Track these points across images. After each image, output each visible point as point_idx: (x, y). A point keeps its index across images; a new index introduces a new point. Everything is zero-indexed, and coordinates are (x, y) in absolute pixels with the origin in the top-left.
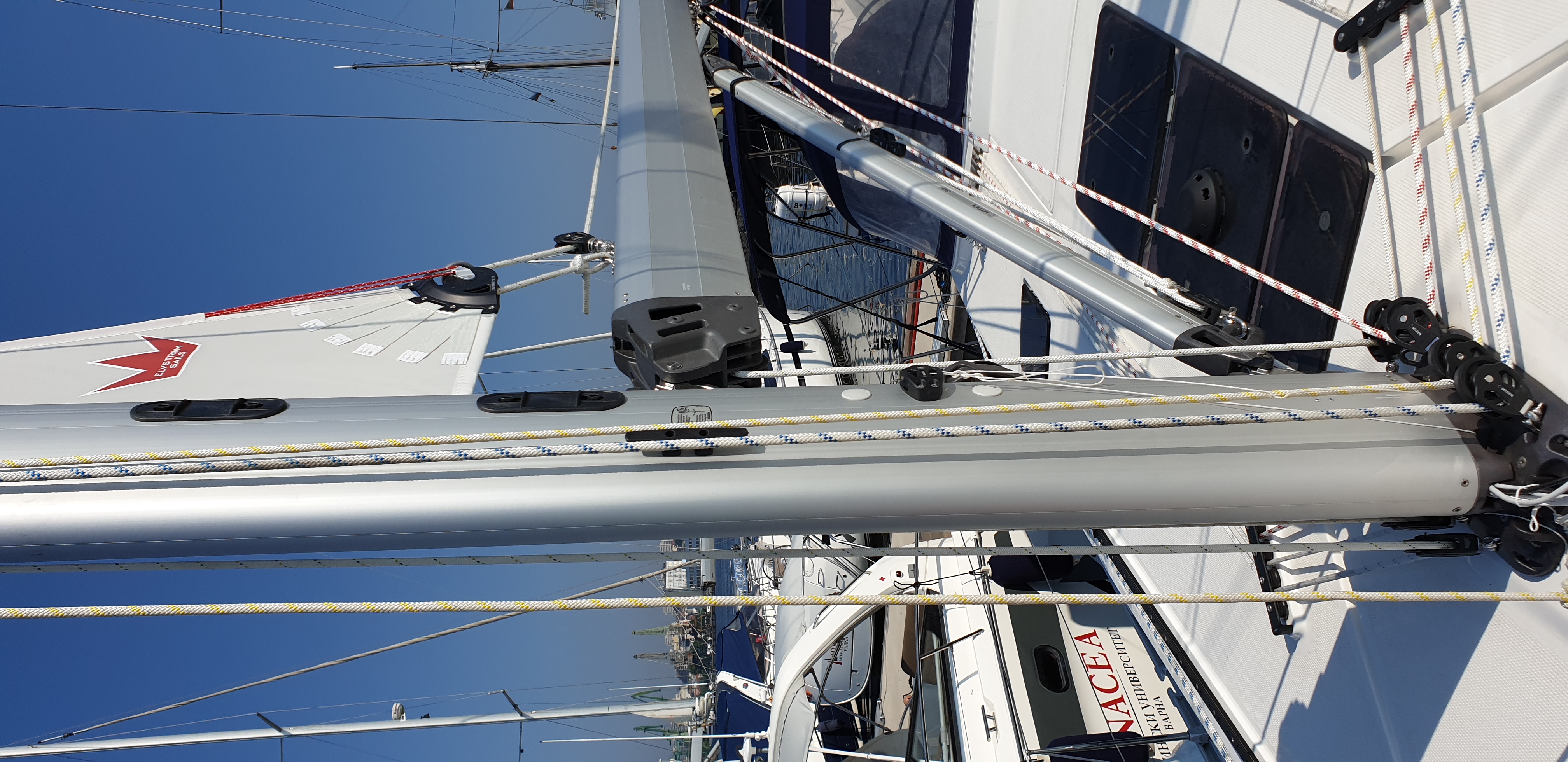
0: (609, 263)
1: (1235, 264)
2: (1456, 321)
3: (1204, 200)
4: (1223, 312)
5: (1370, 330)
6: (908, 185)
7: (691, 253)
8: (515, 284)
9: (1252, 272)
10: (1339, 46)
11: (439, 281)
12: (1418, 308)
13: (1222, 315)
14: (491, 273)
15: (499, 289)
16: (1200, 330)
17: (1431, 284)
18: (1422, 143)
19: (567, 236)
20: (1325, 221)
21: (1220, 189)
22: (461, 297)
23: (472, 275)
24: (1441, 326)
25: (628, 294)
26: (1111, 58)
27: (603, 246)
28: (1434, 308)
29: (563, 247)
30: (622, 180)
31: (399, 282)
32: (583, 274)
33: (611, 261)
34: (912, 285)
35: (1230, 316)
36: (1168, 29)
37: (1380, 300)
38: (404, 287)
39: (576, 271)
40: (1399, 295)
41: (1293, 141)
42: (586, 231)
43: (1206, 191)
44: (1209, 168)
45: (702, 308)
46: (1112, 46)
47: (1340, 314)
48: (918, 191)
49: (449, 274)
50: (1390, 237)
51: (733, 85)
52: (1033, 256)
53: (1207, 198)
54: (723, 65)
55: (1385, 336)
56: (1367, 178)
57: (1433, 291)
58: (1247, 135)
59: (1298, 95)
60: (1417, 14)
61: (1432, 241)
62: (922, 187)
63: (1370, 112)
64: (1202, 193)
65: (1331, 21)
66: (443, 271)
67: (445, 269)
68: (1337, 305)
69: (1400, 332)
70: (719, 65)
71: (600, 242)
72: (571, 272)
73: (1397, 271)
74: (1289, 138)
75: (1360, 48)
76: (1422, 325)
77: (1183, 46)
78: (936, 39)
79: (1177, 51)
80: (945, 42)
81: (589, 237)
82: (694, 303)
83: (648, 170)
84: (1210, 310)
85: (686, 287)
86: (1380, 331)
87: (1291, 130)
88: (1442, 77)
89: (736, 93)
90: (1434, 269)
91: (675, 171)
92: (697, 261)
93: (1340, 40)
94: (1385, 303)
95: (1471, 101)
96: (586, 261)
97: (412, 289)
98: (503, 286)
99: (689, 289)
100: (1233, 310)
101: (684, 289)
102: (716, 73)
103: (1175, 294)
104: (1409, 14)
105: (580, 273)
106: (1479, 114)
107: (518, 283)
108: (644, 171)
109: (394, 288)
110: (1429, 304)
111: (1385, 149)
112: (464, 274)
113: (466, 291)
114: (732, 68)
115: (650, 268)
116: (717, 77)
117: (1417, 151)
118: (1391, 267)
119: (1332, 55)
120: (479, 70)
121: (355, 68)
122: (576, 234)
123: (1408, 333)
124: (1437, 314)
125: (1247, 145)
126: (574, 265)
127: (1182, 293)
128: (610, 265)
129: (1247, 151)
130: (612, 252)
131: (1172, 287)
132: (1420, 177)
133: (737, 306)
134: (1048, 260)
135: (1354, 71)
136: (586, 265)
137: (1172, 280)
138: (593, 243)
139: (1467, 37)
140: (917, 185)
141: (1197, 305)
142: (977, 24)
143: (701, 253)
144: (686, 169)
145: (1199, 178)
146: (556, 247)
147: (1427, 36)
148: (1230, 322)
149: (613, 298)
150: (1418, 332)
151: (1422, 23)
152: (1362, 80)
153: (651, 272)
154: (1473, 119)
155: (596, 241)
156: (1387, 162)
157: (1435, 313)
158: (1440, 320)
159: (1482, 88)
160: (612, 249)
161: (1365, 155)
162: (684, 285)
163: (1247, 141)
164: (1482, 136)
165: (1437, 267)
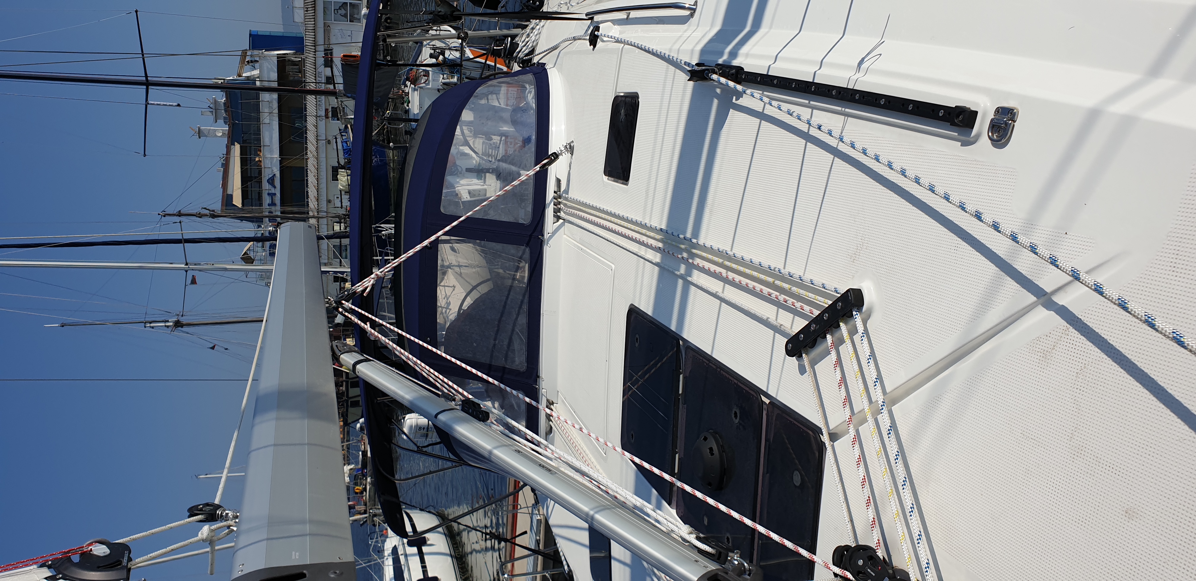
0: (233, 530)
1: (735, 515)
2: (897, 563)
3: (710, 456)
4: (730, 554)
5: (837, 570)
6: (489, 447)
7: (303, 522)
8: (146, 557)
9: (748, 522)
10: (790, 352)
11: (76, 558)
12: (870, 554)
13: (730, 557)
14: (125, 548)
15: (131, 563)
16: (713, 573)
17: (876, 535)
18: (854, 427)
19: (199, 507)
20: (797, 479)
21: (721, 448)
22: (93, 573)
23: (108, 551)
24: (887, 568)
25: (243, 564)
26: (637, 345)
27: (230, 514)
28: (881, 553)
29: (194, 518)
30: (253, 454)
31: (38, 562)
32: (210, 541)
33: (235, 529)
34: (511, 498)
35: (736, 558)
36: (673, 328)
37: (843, 545)
38: (42, 566)
39: (203, 540)
40: (856, 543)
41: (767, 415)
42: (217, 501)
43: (711, 449)
44: (712, 431)
45: (307, 576)
46: (637, 336)
47: (815, 558)
48: (496, 452)
49: (86, 551)
50: (843, 495)
51: (354, 365)
52: (585, 509)
53: (712, 454)
54: (347, 350)
55: (849, 576)
56: (821, 448)
57: (878, 540)
58: (735, 409)
59: (766, 383)
60: (837, 335)
61: (872, 501)
62: (500, 449)
63: (816, 401)
64: (708, 451)
65: (783, 333)
66: (81, 549)
67: (83, 547)
68: (812, 549)
69: (859, 573)
70: (344, 349)
71: (227, 512)
72: (199, 541)
73: (852, 521)
74: (765, 413)
75: (804, 355)
76: (875, 567)
77: (685, 340)
78: (517, 318)
79: (681, 342)
80: (523, 320)
81: (218, 507)
82: (300, 571)
83: (275, 445)
84: (720, 553)
85: (295, 554)
86: (845, 571)
87: (765, 406)
88: (860, 381)
89: (357, 371)
90: (877, 524)
91: (298, 444)
92: (307, 528)
93: (789, 348)
94: (847, 548)
95: (882, 400)
96: (212, 531)
97: (49, 567)
98: (135, 560)
99: (297, 557)
100: (737, 553)
101: (293, 557)
102: (342, 356)
103: (692, 539)
104: (832, 335)
105: (207, 541)
106: (889, 408)
107: (149, 555)
108: (271, 445)
109: (32, 567)
110: (877, 551)
111: (831, 428)
112: (100, 550)
113: (99, 567)
114: (355, 352)
115: (266, 537)
116: (343, 359)
117: (852, 432)
118: (847, 519)
119: (785, 358)
120: (168, 327)
121: (63, 326)
122: (207, 505)
123: (865, 574)
124: (884, 558)
125: (736, 416)
126: (202, 534)
127: (698, 538)
128: (234, 532)
129: (737, 421)
130: (237, 520)
131: (691, 533)
132: (857, 452)
133: (338, 572)
134: (596, 513)
135: (802, 370)
136: (213, 534)
137: (692, 527)
138: (221, 513)
139: (873, 354)
140: (495, 448)
141: (710, 549)
142: (544, 313)
143: (311, 522)
144: (306, 442)
145: (705, 439)
146: (190, 517)
147: (846, 349)
148: (736, 563)
149: (231, 571)
150: (872, 573)
151: (842, 341)
152: (807, 377)
153: (265, 542)
154: (885, 411)
155: (224, 510)
156: (834, 437)
157: (882, 558)
158: (886, 563)
159: (888, 390)
160: (237, 517)
161: (817, 431)
162: (293, 553)
163: (736, 413)
164: (894, 426)
165: (878, 521)
